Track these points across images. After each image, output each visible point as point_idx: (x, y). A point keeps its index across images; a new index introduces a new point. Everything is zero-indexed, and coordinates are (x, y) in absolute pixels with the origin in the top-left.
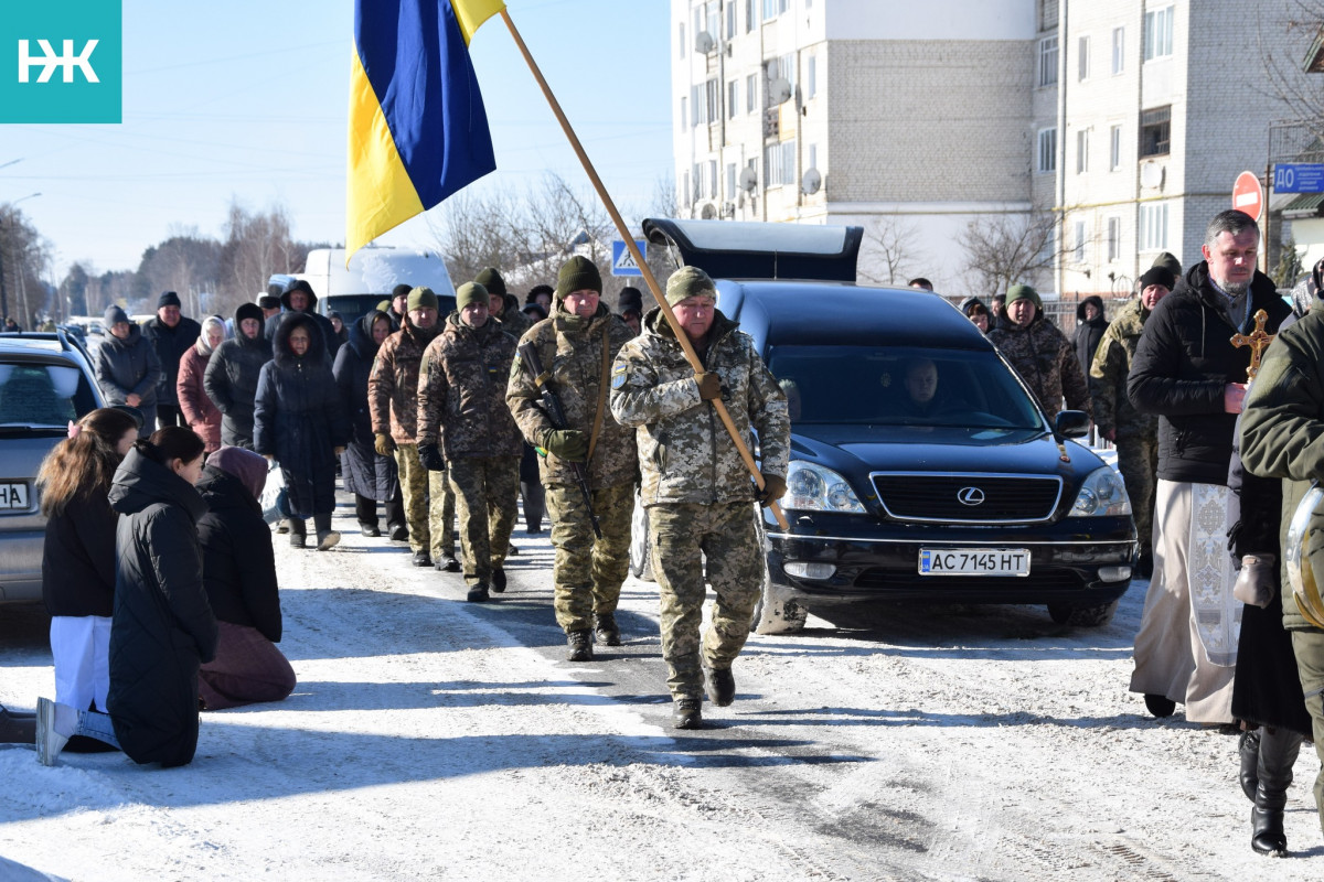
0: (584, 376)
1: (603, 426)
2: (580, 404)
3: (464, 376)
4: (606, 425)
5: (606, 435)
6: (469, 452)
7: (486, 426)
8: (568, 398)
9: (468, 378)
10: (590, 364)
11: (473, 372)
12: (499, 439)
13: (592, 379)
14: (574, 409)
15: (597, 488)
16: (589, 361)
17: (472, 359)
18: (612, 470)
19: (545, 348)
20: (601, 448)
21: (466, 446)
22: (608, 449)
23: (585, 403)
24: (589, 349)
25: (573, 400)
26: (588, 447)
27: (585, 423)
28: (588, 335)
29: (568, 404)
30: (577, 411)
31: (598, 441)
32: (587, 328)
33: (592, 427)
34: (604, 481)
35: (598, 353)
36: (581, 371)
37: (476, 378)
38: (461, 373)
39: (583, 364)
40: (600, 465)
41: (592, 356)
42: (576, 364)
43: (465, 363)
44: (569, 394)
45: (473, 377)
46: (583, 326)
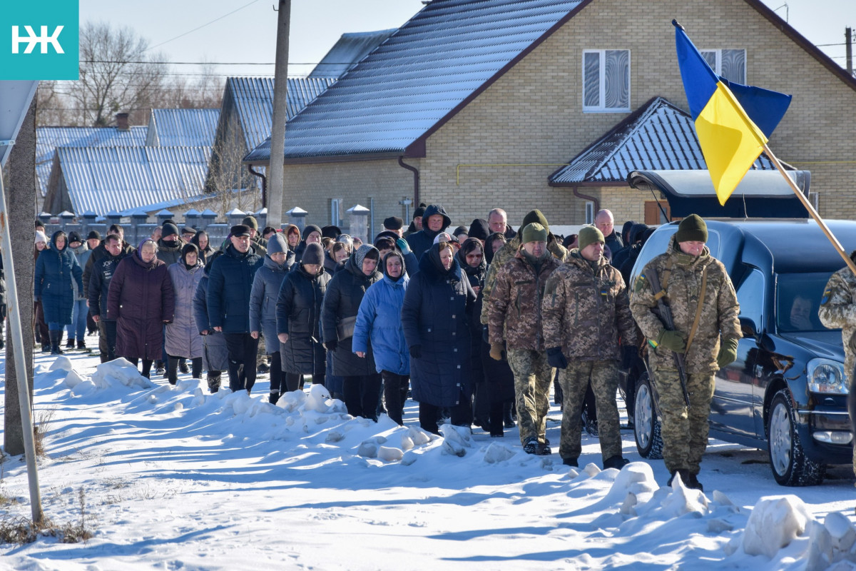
0: (689, 295)
1: (697, 330)
2: (684, 313)
3: (582, 297)
4: (700, 329)
5: (699, 336)
6: (583, 357)
7: (597, 337)
8: (676, 309)
9: (586, 298)
10: (694, 287)
11: (589, 295)
12: (607, 347)
13: (693, 297)
14: (679, 317)
15: (691, 373)
16: (693, 285)
17: (588, 284)
18: (701, 361)
19: (663, 274)
20: (694, 345)
21: (581, 352)
22: (699, 346)
23: (687, 313)
24: (694, 277)
25: (679, 310)
26: (686, 344)
27: (686, 327)
28: (693, 267)
29: (675, 313)
30: (681, 318)
31: (693, 341)
32: (693, 263)
33: (690, 330)
34: (696, 368)
35: (700, 280)
36: (687, 292)
37: (591, 299)
38: (580, 295)
39: (689, 286)
40: (693, 357)
41: (695, 282)
42: (683, 286)
43: (583, 287)
44: (676, 306)
45: (589, 298)
46: (692, 261)
